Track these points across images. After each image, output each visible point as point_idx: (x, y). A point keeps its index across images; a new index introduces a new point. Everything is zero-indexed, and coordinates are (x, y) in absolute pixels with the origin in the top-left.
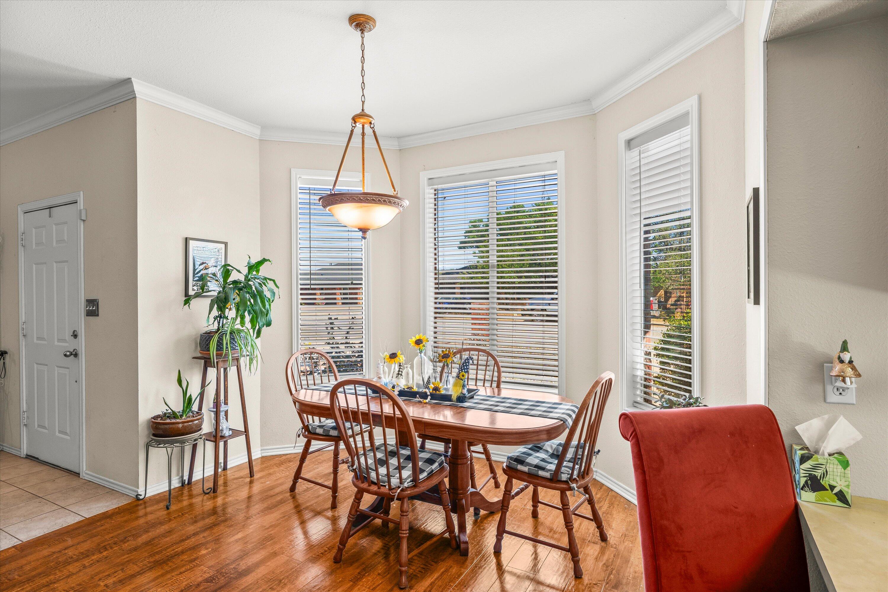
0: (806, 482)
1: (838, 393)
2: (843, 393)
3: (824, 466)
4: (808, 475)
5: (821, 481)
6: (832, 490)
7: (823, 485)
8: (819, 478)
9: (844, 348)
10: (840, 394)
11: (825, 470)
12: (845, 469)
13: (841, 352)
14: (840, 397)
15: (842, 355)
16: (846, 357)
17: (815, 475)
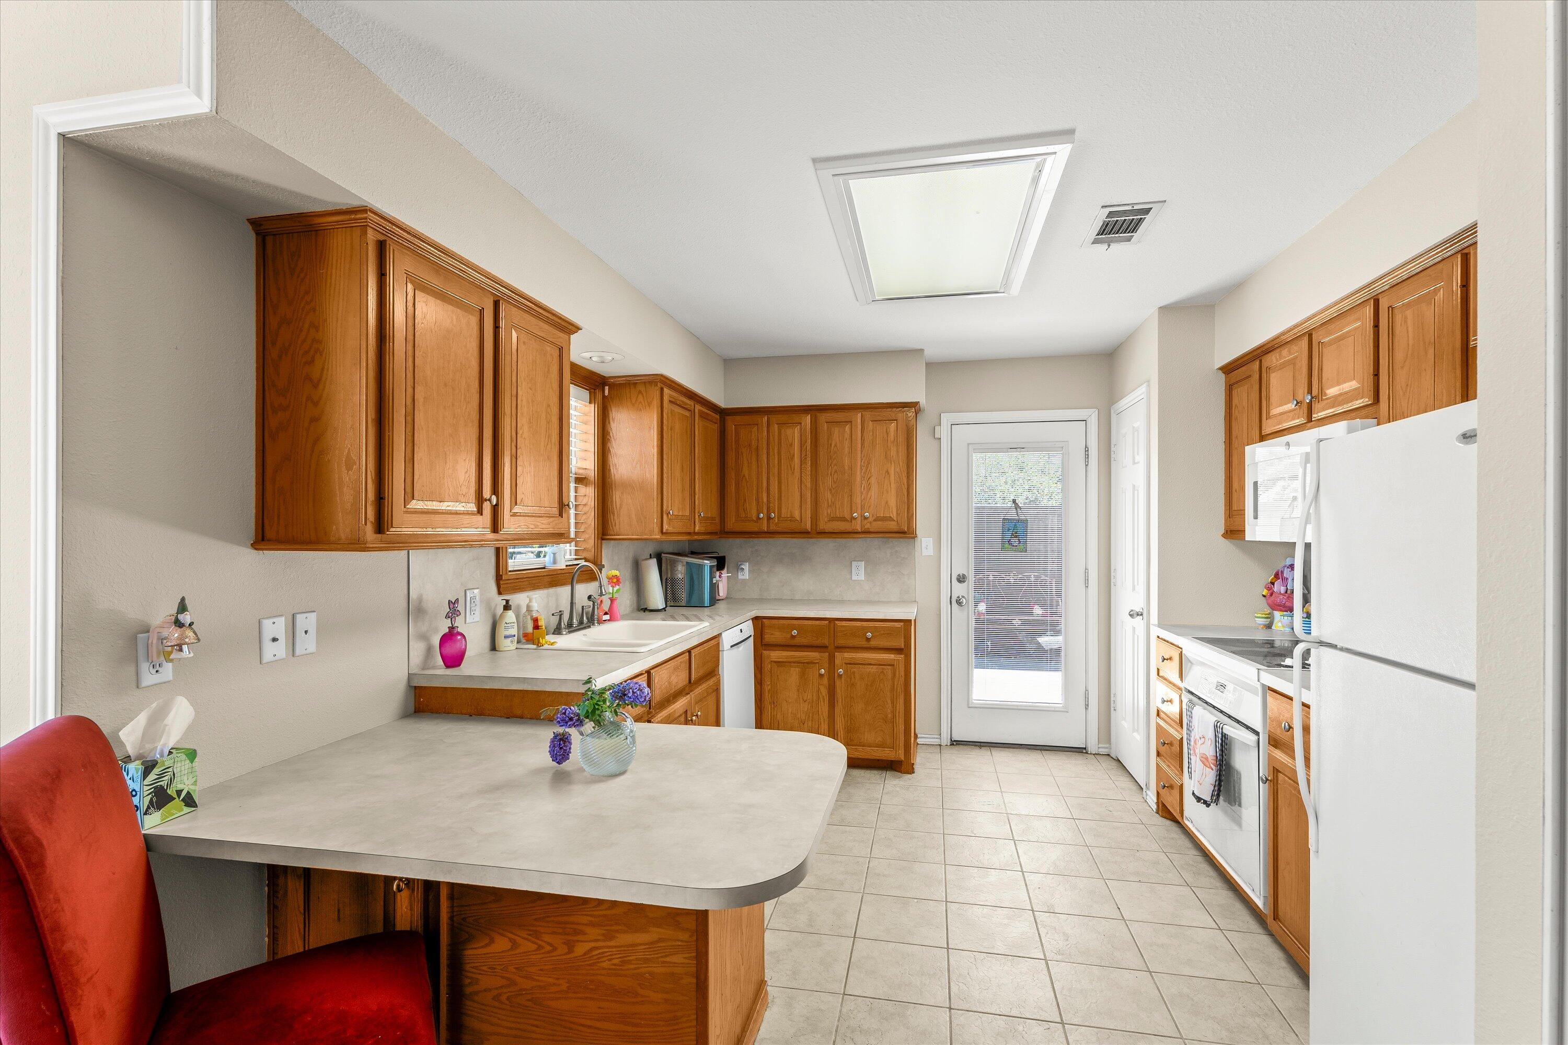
0: (151, 801)
1: (154, 671)
2: (160, 669)
3: (170, 770)
4: (153, 790)
5: (168, 791)
6: (179, 796)
7: (171, 795)
8: (165, 787)
9: (182, 608)
10: (157, 671)
11: (172, 774)
12: (192, 762)
13: (178, 613)
14: (158, 675)
15: (181, 617)
16: (186, 618)
17: (161, 785)
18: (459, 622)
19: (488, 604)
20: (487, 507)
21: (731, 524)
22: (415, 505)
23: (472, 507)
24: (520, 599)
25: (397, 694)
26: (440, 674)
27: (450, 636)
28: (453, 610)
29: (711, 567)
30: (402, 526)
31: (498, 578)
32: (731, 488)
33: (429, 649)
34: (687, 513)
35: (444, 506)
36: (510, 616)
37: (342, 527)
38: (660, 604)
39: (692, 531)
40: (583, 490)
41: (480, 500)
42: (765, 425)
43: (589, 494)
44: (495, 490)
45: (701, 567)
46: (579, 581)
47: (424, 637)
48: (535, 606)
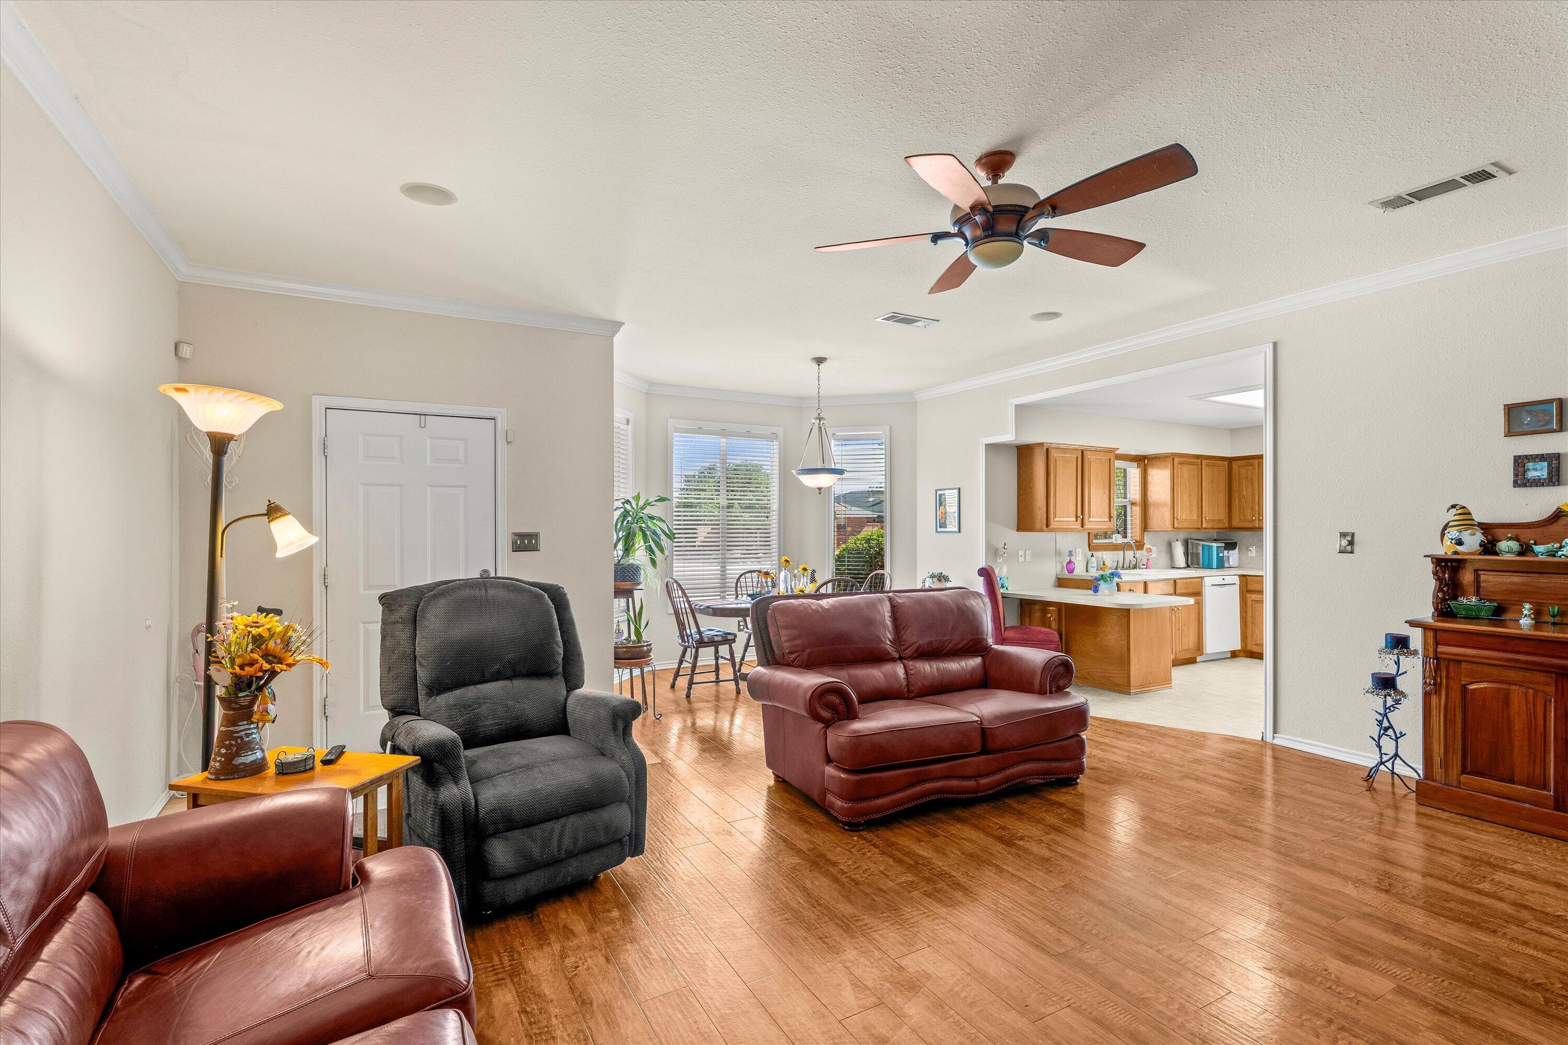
9: (1005, 544)
14: (1000, 560)
16: (1006, 546)
18: (1073, 559)
19: (1085, 555)
20: (1079, 520)
21: (1235, 523)
22: (1056, 519)
23: (1074, 519)
24: (1098, 554)
25: (1053, 579)
26: (1066, 574)
27: (1070, 562)
28: (1071, 554)
29: (1218, 547)
30: (1053, 525)
31: (1089, 545)
32: (1236, 502)
33: (1063, 567)
34: (1195, 517)
35: (1065, 519)
36: (1094, 559)
37: (1038, 526)
38: (1183, 564)
39: (1200, 527)
40: (1134, 508)
41: (1077, 517)
42: (1256, 465)
43: (1137, 510)
44: (1082, 514)
45: (1210, 548)
46: (1127, 550)
47: (1061, 562)
48: (1105, 557)
